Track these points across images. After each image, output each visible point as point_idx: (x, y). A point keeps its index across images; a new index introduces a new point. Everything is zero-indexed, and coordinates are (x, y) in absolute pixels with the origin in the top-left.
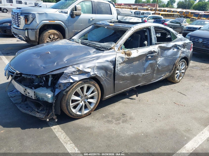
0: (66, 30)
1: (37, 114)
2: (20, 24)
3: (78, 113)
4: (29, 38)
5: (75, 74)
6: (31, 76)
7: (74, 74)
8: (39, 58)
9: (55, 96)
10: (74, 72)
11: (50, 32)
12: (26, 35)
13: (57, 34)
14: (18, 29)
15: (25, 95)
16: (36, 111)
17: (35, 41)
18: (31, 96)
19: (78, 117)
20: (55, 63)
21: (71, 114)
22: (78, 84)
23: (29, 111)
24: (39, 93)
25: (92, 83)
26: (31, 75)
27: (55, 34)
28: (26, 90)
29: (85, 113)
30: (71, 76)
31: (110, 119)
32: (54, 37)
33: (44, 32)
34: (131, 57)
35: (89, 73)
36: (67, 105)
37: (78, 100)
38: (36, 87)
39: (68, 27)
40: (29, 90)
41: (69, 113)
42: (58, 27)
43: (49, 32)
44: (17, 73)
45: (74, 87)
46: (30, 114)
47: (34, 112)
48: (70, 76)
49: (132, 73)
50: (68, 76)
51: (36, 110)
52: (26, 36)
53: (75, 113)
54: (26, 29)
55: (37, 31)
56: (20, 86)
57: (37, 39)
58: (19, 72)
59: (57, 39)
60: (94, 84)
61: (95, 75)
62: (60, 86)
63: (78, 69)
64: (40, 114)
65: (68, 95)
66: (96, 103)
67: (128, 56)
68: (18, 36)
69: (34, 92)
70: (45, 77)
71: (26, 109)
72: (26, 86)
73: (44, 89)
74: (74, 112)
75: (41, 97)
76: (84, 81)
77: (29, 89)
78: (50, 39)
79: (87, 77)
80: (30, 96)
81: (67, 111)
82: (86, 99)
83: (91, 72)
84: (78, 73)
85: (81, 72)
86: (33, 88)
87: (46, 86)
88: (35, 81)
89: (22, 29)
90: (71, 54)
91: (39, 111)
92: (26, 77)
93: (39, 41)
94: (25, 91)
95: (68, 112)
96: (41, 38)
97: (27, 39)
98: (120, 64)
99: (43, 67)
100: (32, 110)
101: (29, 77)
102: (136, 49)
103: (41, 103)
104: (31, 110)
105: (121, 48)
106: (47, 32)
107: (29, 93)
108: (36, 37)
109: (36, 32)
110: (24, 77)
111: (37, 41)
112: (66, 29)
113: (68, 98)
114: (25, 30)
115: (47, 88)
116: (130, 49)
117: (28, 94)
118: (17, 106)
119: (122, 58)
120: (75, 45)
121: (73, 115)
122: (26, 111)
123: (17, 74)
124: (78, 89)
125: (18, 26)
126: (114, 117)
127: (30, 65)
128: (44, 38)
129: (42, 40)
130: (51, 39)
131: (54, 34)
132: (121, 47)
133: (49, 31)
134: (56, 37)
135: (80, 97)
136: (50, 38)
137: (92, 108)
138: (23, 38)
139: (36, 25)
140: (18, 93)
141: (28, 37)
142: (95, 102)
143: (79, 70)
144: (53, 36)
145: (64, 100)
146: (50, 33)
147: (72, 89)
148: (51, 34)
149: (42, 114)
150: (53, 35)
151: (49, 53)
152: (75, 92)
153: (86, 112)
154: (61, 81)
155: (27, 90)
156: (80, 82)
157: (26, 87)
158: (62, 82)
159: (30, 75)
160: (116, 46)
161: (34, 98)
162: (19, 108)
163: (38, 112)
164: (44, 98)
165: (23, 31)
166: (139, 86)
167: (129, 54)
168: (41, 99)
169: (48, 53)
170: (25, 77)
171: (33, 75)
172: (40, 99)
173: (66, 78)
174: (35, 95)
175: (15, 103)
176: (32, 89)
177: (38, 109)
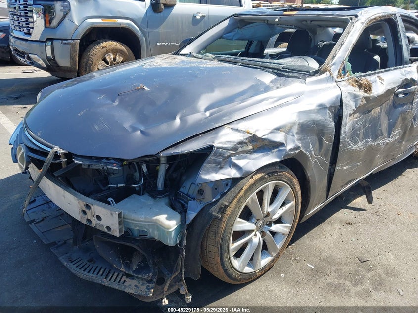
0: (143, 42)
1: (129, 282)
2: (33, 28)
3: (248, 270)
4: (56, 63)
5: (243, 152)
6: (104, 160)
7: (240, 150)
8: (116, 103)
9: (188, 223)
10: (241, 143)
11: (106, 47)
12: (49, 54)
13: (121, 53)
14: (27, 40)
15: (84, 222)
16: (122, 272)
17: (70, 68)
18: (108, 228)
19: (246, 279)
20: (174, 118)
21: (229, 276)
22: (252, 181)
23: (101, 273)
24: (133, 216)
25: (286, 176)
26: (102, 158)
27: (117, 52)
28: (87, 206)
29: (261, 267)
30: (233, 158)
31: (333, 279)
32: (115, 59)
33: (90, 47)
34: (372, 95)
35: (282, 144)
36: (221, 249)
37: (250, 232)
38: (120, 196)
39: (147, 35)
40: (98, 208)
41: (226, 272)
42: (123, 35)
43: (103, 47)
44: (57, 152)
45: (243, 192)
46: (106, 282)
47: (116, 274)
48: (229, 157)
49: (369, 140)
50: (224, 159)
51: (124, 270)
52: (47, 57)
53: (240, 270)
54: (48, 39)
55: (75, 43)
56: (67, 194)
57: (75, 64)
58: (62, 151)
59: (122, 62)
60: (290, 178)
61: (297, 152)
62: (201, 192)
63: (251, 134)
64: (134, 282)
65: (226, 217)
66: (290, 233)
67: (366, 92)
68: (29, 58)
69: (120, 215)
70: (146, 162)
71: (89, 269)
72: (87, 195)
73: (146, 199)
74: (237, 268)
75: (137, 228)
76: (268, 170)
77: (98, 205)
78: (107, 62)
79: (278, 158)
80: (103, 226)
81: (220, 267)
82: (266, 225)
83: (286, 141)
84: (250, 147)
85: (259, 144)
86: (110, 199)
87: (150, 190)
88: (113, 176)
89: (38, 40)
90: (212, 91)
91: (134, 272)
92: (89, 166)
93: (81, 69)
94: (87, 211)
95: (222, 271)
96: (84, 61)
97: (52, 66)
98: (350, 115)
99: (140, 132)
100: (109, 271)
101: (99, 166)
102: (375, 73)
103: (138, 246)
104: (107, 271)
105: (344, 71)
106: (98, 48)
107: (99, 218)
108: (72, 58)
109: (73, 46)
110: (81, 164)
111: (75, 68)
112: (143, 40)
113: (225, 229)
114: (46, 41)
115: (154, 197)
116: (362, 74)
117: (95, 222)
118: (60, 258)
119: (355, 98)
120: (208, 66)
121: (235, 276)
122: (91, 274)
123: (57, 156)
124: (252, 198)
125: (29, 34)
126: (341, 270)
127: (97, 127)
128: (92, 62)
129: (86, 65)
130: (108, 64)
131: (115, 51)
132: (344, 68)
133: (104, 44)
134: (119, 59)
135: (253, 220)
136: (105, 60)
137: (279, 249)
138: (41, 62)
139: (73, 29)
140: (50, 207)
141: (54, 60)
142: (287, 231)
143: (254, 139)
144: (112, 56)
145: (212, 236)
146: (105, 49)
147: (236, 199)
148: (107, 52)
149: (141, 282)
150: (113, 54)
151: (147, 89)
152: (243, 207)
153: (264, 261)
154: (205, 174)
155: (92, 207)
156: (259, 175)
157: (86, 198)
158: (207, 180)
159: (99, 159)
160: (334, 64)
161: (117, 235)
162: (65, 263)
163: (128, 276)
164: (151, 230)
165: (41, 43)
166: (372, 173)
167: (368, 88)
168: (136, 234)
169: (143, 89)
170: (83, 166)
171: (108, 159)
172: (132, 235)
173: (219, 166)
174: (120, 223)
175: (48, 243)
176: (109, 203)
177: (128, 266)
